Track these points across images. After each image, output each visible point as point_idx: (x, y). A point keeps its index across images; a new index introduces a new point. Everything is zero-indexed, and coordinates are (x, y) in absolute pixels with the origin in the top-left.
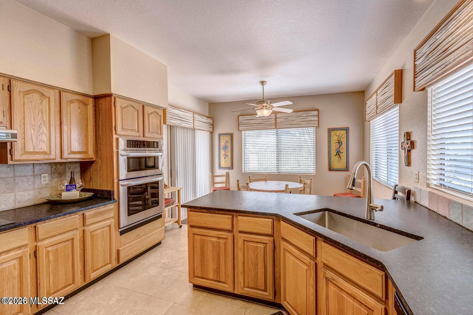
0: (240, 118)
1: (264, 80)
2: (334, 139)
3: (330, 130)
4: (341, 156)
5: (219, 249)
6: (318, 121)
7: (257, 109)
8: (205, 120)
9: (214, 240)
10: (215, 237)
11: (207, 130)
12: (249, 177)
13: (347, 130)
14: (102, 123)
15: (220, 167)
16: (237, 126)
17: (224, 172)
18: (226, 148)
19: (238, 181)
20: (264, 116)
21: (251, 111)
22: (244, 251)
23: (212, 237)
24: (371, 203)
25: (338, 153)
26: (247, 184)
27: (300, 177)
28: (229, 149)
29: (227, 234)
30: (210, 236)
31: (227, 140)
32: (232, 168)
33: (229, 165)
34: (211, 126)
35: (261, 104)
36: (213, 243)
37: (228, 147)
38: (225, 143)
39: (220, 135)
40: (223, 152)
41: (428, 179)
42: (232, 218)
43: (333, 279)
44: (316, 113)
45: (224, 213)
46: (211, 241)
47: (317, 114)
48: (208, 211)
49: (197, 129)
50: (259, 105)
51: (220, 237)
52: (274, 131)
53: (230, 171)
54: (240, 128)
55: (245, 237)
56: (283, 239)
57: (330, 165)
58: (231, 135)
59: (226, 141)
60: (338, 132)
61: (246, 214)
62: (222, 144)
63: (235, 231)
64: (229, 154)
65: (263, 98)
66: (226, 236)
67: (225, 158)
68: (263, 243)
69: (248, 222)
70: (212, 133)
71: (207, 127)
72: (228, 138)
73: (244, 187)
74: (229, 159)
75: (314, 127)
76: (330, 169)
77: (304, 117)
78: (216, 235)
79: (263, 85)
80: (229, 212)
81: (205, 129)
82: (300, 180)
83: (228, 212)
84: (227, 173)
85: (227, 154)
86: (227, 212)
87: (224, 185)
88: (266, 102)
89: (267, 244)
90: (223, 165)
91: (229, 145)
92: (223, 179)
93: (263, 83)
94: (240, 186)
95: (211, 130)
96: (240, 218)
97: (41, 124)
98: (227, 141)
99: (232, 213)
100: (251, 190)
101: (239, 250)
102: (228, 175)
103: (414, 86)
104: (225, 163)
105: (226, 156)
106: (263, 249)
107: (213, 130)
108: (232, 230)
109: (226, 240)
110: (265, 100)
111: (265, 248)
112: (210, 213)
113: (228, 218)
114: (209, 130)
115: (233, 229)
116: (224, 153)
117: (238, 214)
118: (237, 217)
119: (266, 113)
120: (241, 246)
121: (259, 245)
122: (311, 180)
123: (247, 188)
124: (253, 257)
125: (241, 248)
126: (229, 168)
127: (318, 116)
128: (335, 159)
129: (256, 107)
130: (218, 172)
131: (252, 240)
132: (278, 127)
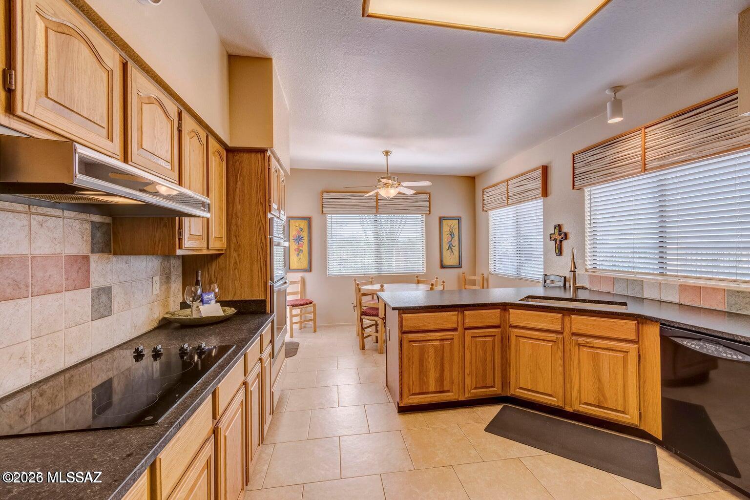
0: (325, 195)
1: (388, 149)
2: (446, 229)
3: (441, 219)
4: (453, 250)
5: (443, 352)
6: (429, 207)
9: (438, 343)
10: (437, 340)
13: (459, 219)
14: (241, 191)
15: (289, 268)
16: (321, 207)
18: (299, 239)
23: (433, 340)
25: (450, 247)
27: (417, 277)
28: (305, 240)
29: (452, 333)
31: (301, 227)
32: (310, 269)
33: (305, 265)
36: (435, 347)
37: (303, 237)
38: (298, 232)
39: (289, 220)
41: (586, 265)
42: (458, 315)
43: (587, 343)
44: (426, 197)
45: (448, 310)
46: (433, 346)
47: (428, 199)
51: (444, 338)
52: (372, 216)
53: (307, 275)
54: (325, 210)
56: (511, 326)
57: (441, 261)
58: (309, 220)
60: (450, 222)
61: (473, 308)
62: (294, 233)
63: (459, 329)
64: (305, 248)
66: (451, 336)
67: (298, 255)
68: (491, 336)
69: (476, 316)
72: (303, 224)
74: (304, 256)
75: (424, 214)
76: (443, 267)
77: (412, 201)
78: (440, 337)
79: (387, 156)
82: (418, 280)
84: (302, 277)
89: (495, 336)
90: (295, 262)
91: (305, 234)
92: (298, 288)
93: (387, 153)
96: (467, 312)
98: (301, 229)
102: (303, 281)
103: (574, 185)
104: (298, 263)
105: (299, 251)
106: (491, 342)
109: (451, 340)
111: (494, 341)
112: (430, 312)
115: (458, 327)
116: (296, 247)
118: (462, 312)
120: (470, 344)
121: (488, 339)
122: (437, 278)
124: (481, 352)
125: (469, 346)
126: (304, 270)
127: (429, 201)
128: (446, 254)
131: (481, 335)
132: (380, 211)
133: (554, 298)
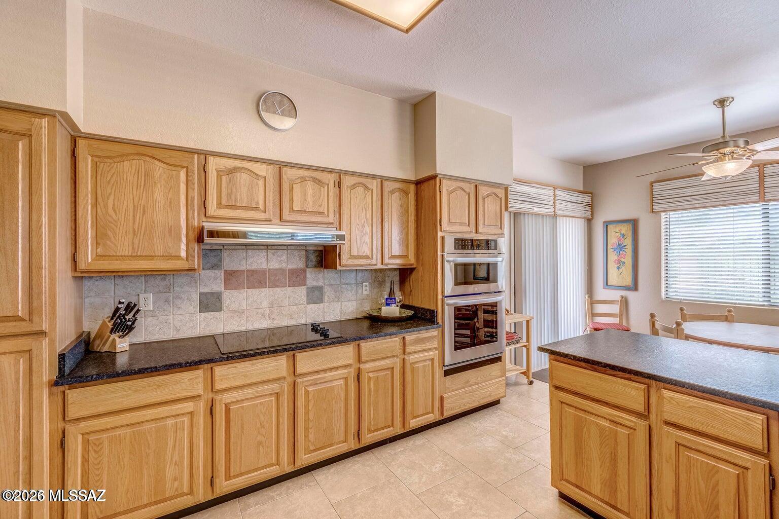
0: (657, 187)
1: (725, 94)
5: (616, 443)
7: (704, 162)
8: (576, 198)
9: (606, 424)
10: (605, 418)
11: (579, 215)
12: (682, 310)
14: (424, 216)
15: (606, 283)
16: (649, 202)
17: (616, 295)
18: (620, 247)
19: (652, 316)
20: (725, 177)
21: (692, 170)
22: (677, 467)
23: (598, 416)
26: (678, 324)
28: (629, 250)
29: (634, 419)
30: (596, 415)
31: (623, 232)
32: (635, 287)
33: (628, 281)
34: (589, 209)
35: (717, 150)
36: (602, 429)
37: (625, 246)
38: (619, 239)
39: (607, 224)
40: (613, 257)
42: (646, 391)
45: (628, 376)
48: (592, 368)
49: (560, 216)
50: (712, 154)
51: (618, 421)
52: (758, 207)
53: (630, 295)
54: (656, 207)
55: (680, 436)
58: (634, 224)
59: (622, 234)
61: (685, 390)
62: (613, 240)
63: (653, 416)
64: (628, 260)
65: (724, 137)
66: (633, 424)
67: (619, 268)
69: (690, 407)
70: (589, 221)
71: (580, 211)
72: (626, 229)
73: (668, 330)
74: (627, 270)
78: (608, 414)
79: (723, 107)
80: (639, 377)
81: (577, 215)
83: (635, 377)
84: (622, 297)
85: (623, 260)
86: (634, 375)
87: (616, 320)
88: (731, 143)
89: (746, 468)
90: (614, 279)
91: (628, 242)
92: (615, 309)
93: (722, 103)
94: (657, 326)
95: (589, 215)
96: (667, 394)
97: (364, 222)
98: (623, 236)
99: (647, 380)
100: (687, 337)
101: (664, 460)
102: (625, 302)
104: (619, 277)
105: (620, 264)
106: (734, 477)
107: (592, 215)
108: (646, 414)
109: (632, 431)
110: (728, 139)
111: (741, 477)
112: (595, 370)
113: (638, 389)
114: (583, 216)
115: (649, 412)
116: (616, 258)
117: (661, 384)
118: (658, 389)
119: (731, 168)
120: (671, 455)
121: (722, 466)
123: (677, 332)
125: (670, 458)
126: (627, 288)
129: (702, 158)
130: (602, 293)
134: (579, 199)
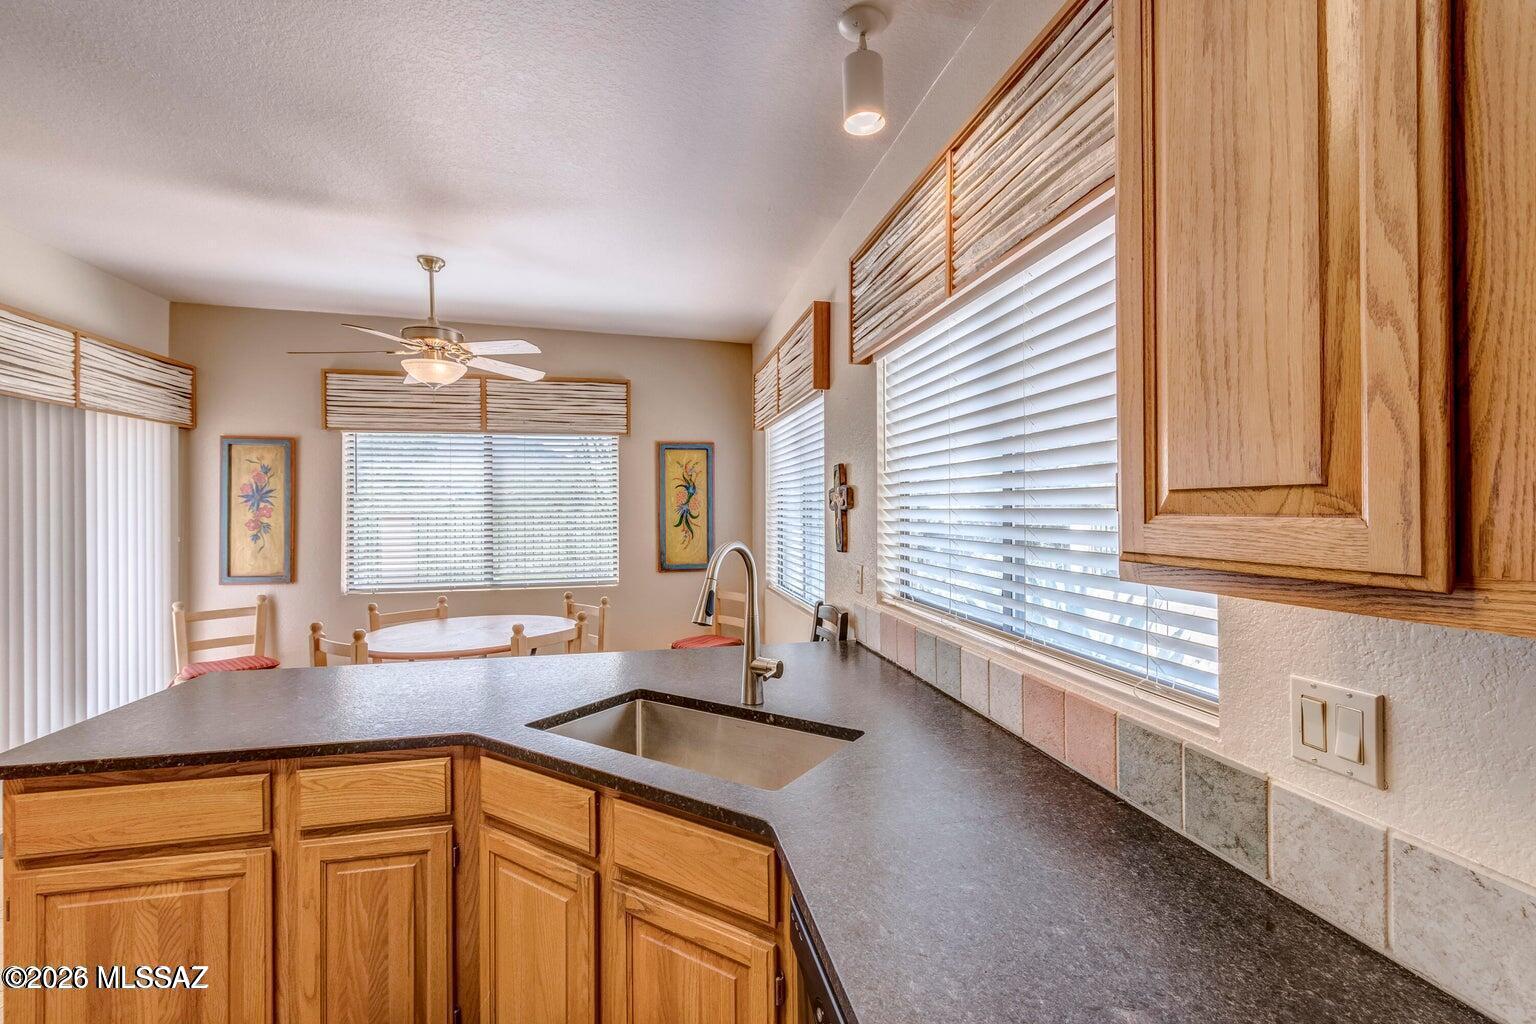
0: (334, 381)
1: (433, 252)
2: (674, 473)
3: (661, 448)
4: (693, 527)
5: (199, 927)
6: (628, 416)
7: (403, 353)
8: (146, 370)
9: (174, 893)
10: (172, 882)
11: (158, 415)
12: (371, 609)
13: (708, 449)
15: (228, 574)
16: (320, 412)
17: (250, 595)
18: (259, 495)
19: (315, 628)
20: (434, 385)
21: (380, 361)
22: (324, 908)
23: (156, 884)
24: (754, 658)
25: (685, 519)
26: (358, 637)
27: (568, 597)
28: (279, 499)
29: (240, 854)
30: (148, 885)
31: (266, 462)
32: (290, 576)
33: (276, 562)
34: (186, 403)
35: (422, 338)
36: (162, 912)
37: (271, 491)
38: (258, 477)
39: (229, 444)
40: (243, 514)
41: (879, 583)
42: (267, 785)
44: (619, 391)
45: (228, 767)
47: (623, 395)
48: (140, 776)
49: (95, 409)
50: (414, 341)
51: (205, 874)
52: (480, 439)
53: (283, 593)
54: (333, 420)
55: (330, 847)
56: (493, 821)
57: (661, 554)
58: (291, 448)
59: (263, 467)
60: (685, 456)
61: (338, 758)
62: (243, 478)
63: (280, 833)
64: (277, 521)
65: (431, 319)
66: (237, 866)
67: (256, 538)
68: (410, 854)
69: (346, 787)
70: (186, 431)
71: (162, 405)
72: (272, 457)
73: (341, 651)
74: (275, 542)
75: (617, 434)
76: (663, 567)
77: (581, 402)
78: (181, 870)
79: (431, 270)
80: (252, 763)
81: (149, 413)
82: (570, 607)
83: (245, 764)
84: (263, 598)
85: (265, 520)
86: (242, 760)
87: (248, 650)
88: (441, 332)
89: (425, 852)
90: (244, 562)
91: (277, 484)
92: (248, 625)
93: (429, 262)
94: (323, 647)
95: (184, 417)
96: (305, 776)
98: (266, 470)
99: (269, 764)
100: (377, 658)
101: (301, 907)
102: (268, 610)
103: (852, 350)
104: (256, 558)
105: (259, 528)
106: (409, 877)
107: (194, 418)
108: (267, 832)
109: (236, 880)
110: (437, 325)
111: (418, 874)
112: (151, 780)
113: (249, 787)
114: (168, 417)
115: (272, 827)
116: (250, 516)
117: (297, 761)
118: (291, 773)
119: (441, 372)
120: (312, 891)
121: (393, 866)
122: (604, 603)
123: (357, 652)
124: (364, 914)
125: (312, 897)
126: (274, 579)
127: (627, 401)
128: (676, 536)
129: (400, 346)
130: (215, 595)
131: (363, 852)
132: (491, 425)
133: (695, 701)
134: (157, 377)
